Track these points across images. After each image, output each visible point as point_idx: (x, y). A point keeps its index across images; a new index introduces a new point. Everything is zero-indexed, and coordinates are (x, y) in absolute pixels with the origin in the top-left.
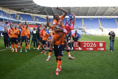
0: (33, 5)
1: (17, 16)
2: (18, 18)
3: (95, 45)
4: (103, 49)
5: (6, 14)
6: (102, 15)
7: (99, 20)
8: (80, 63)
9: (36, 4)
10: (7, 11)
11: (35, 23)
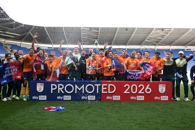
4: (165, 98)
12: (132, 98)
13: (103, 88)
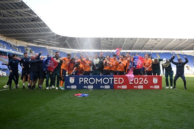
0: (50, 34)
1: (27, 50)
2: (28, 52)
3: (146, 82)
4: (157, 87)
5: (11, 46)
9: (54, 33)
10: (13, 42)
12: (135, 87)
13: (115, 81)
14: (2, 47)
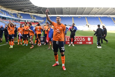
0: (32, 6)
1: (18, 15)
2: (19, 17)
3: (84, 40)
4: (90, 43)
5: (9, 13)
6: (88, 14)
7: (86, 18)
8: (72, 57)
9: (34, 5)
10: (10, 11)
11: (33, 21)
13: (66, 39)
14: (4, 14)
